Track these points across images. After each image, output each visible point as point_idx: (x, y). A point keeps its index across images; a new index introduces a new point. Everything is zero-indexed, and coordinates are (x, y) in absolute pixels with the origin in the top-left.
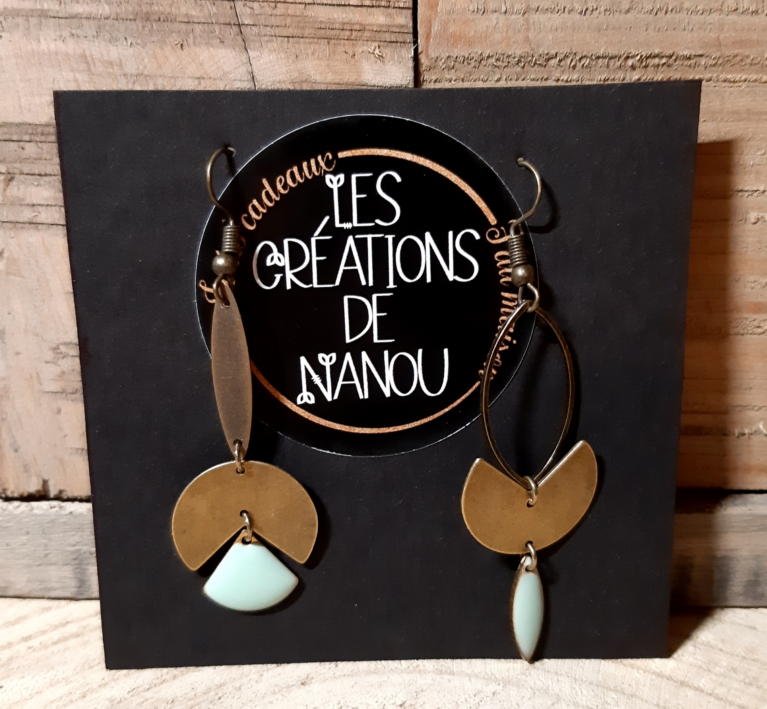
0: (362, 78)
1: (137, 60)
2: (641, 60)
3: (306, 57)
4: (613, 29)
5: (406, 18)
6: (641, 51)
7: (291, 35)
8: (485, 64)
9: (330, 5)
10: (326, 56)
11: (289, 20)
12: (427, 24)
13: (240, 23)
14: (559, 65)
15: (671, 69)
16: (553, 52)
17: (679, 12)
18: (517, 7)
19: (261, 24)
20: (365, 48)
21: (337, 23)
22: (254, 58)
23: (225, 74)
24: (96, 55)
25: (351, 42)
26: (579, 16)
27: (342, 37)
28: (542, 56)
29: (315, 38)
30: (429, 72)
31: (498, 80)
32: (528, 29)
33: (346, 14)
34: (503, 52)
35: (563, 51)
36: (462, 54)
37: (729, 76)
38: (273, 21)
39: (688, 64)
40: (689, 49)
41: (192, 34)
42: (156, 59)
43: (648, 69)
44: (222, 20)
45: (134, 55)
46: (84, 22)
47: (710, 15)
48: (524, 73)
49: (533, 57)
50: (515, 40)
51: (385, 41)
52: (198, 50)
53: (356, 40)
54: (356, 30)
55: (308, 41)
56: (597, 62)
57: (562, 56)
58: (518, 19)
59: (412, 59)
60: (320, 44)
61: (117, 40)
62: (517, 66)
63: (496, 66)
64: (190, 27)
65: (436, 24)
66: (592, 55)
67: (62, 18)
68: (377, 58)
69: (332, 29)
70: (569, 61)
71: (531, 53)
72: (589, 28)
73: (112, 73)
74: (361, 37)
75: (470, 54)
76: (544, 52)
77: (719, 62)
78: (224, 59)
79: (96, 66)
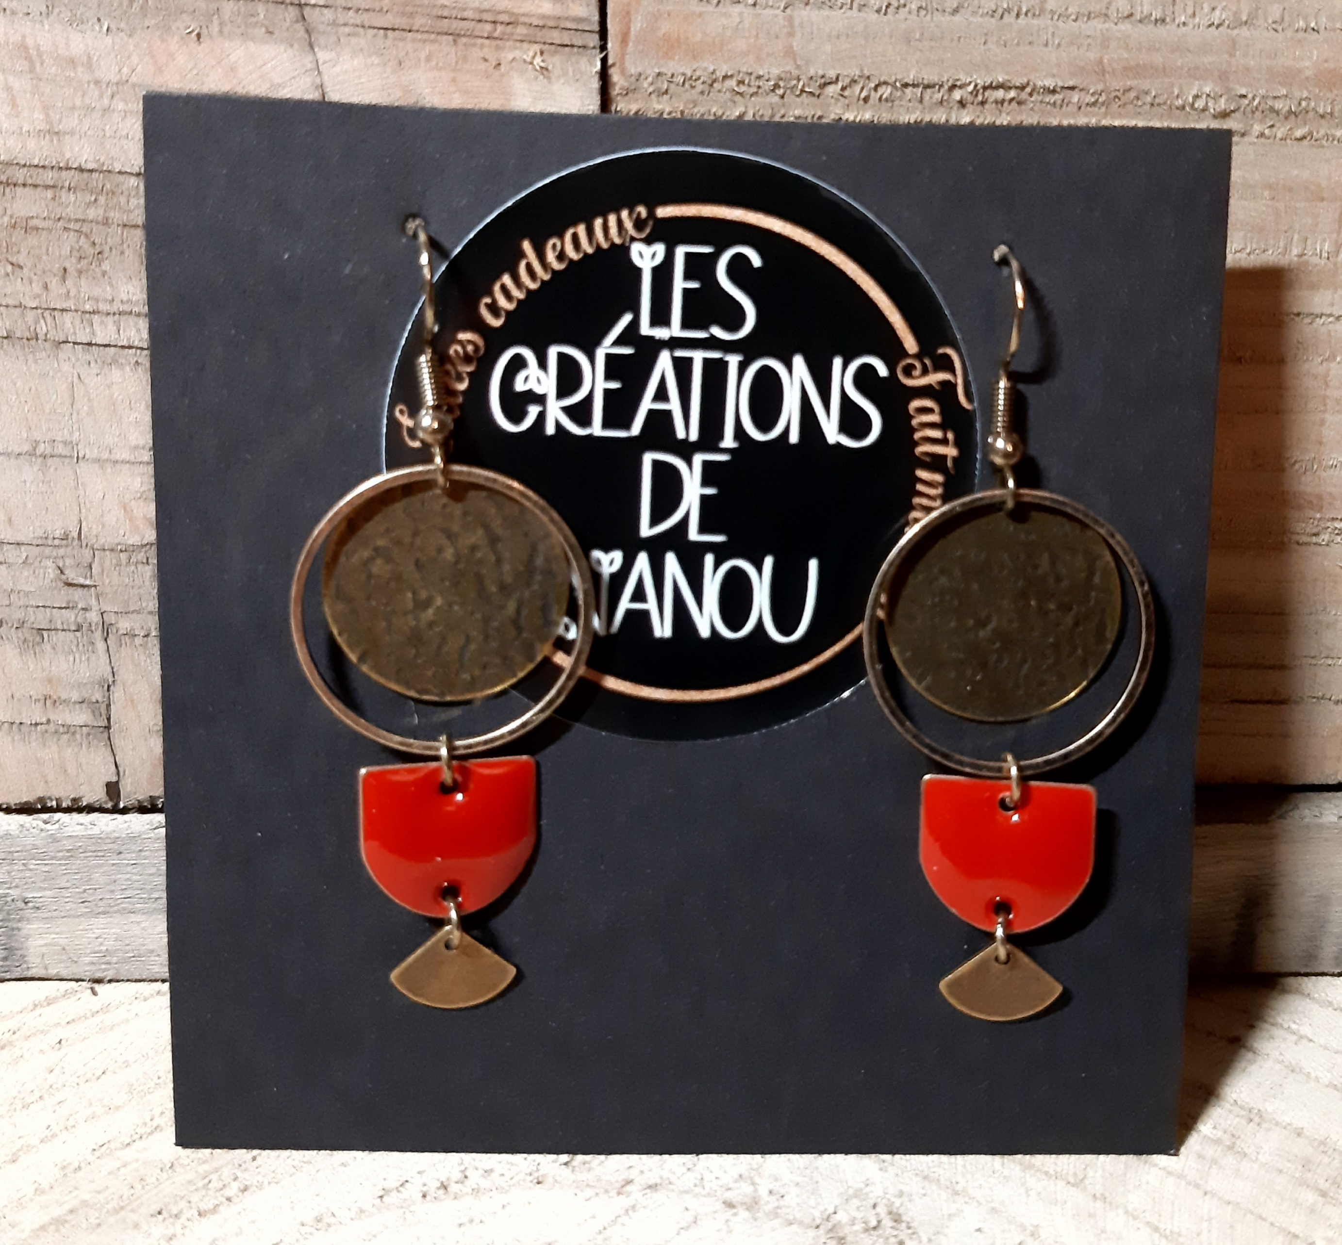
0: (513, 103)
1: (119, 58)
2: (975, 93)
3: (416, 65)
4: (931, 40)
6: (975, 77)
7: (390, 27)
8: (720, 88)
10: (450, 65)
12: (624, 18)
14: (842, 95)
15: (1023, 107)
16: (832, 74)
17: (1039, 15)
20: (518, 54)
22: (325, 62)
24: (46, 45)
25: (494, 43)
26: (876, 16)
27: (477, 33)
28: (814, 79)
29: (432, 33)
30: (625, 98)
31: (741, 117)
32: (792, 34)
34: (750, 71)
35: (849, 72)
36: (683, 70)
39: (1052, 101)
40: (1054, 76)
41: (216, 16)
42: (153, 57)
43: (986, 106)
45: (113, 48)
47: (1089, 23)
48: (783, 105)
49: (799, 80)
50: (770, 51)
51: (552, 44)
52: (227, 45)
53: (502, 39)
54: (502, 23)
55: (419, 37)
56: (904, 93)
57: (847, 81)
58: (776, 16)
59: (597, 75)
60: (441, 44)
61: (82, 22)
62: (773, 93)
63: (738, 93)
65: (639, 18)
66: (895, 82)
68: (537, 71)
69: (461, 19)
70: (857, 89)
71: (795, 73)
72: (891, 37)
73: (74, 78)
74: (512, 34)
75: (695, 70)
76: (817, 72)
77: (1101, 100)
78: (273, 62)
79: (45, 65)
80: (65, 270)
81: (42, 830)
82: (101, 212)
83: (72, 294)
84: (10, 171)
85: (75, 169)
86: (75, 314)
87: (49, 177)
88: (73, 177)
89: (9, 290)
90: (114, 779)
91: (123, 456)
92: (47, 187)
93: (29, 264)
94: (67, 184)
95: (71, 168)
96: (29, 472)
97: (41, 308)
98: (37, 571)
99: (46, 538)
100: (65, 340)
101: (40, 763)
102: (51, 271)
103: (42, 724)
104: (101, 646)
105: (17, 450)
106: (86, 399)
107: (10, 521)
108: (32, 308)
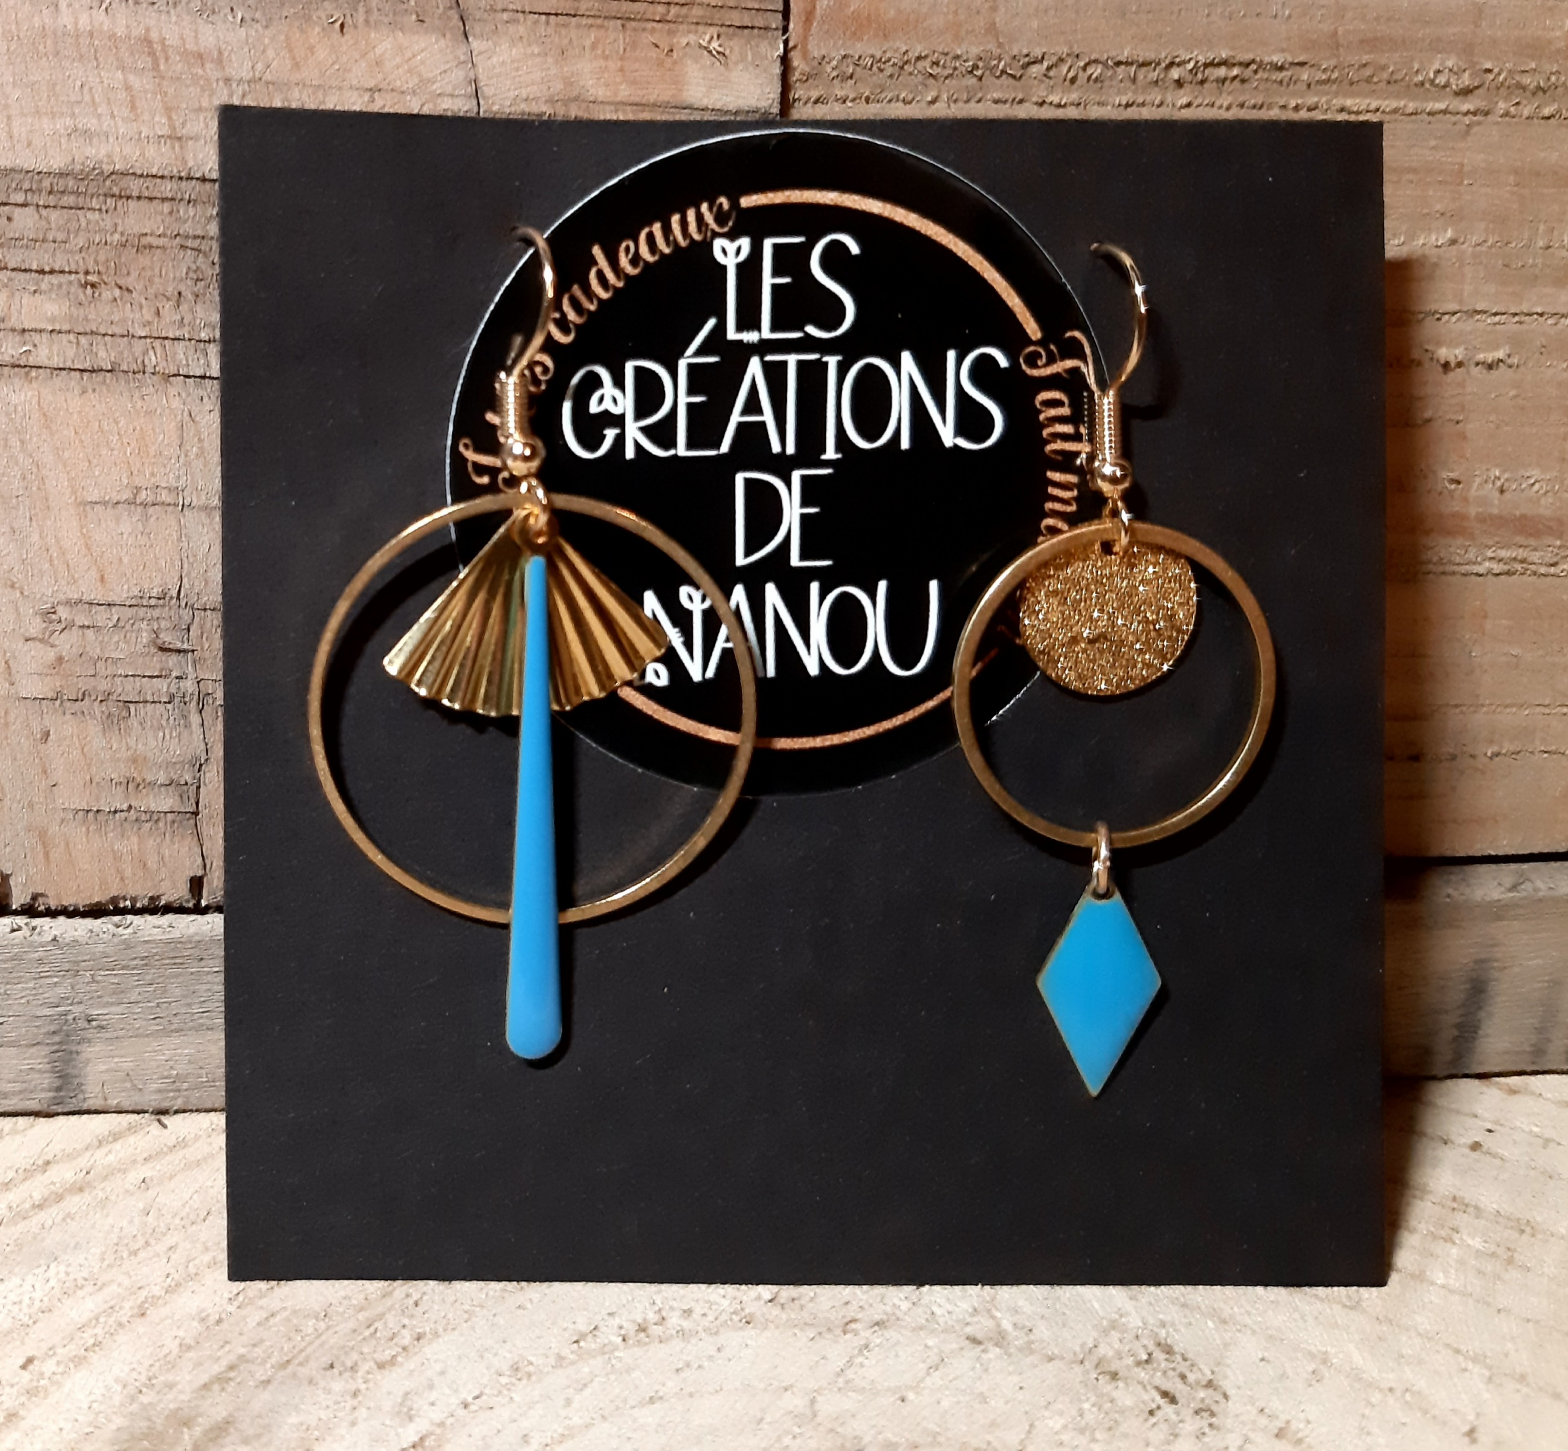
0: (685, 94)
1: (252, 52)
2: (1194, 71)
3: (580, 54)
4: (1147, 14)
6: (1195, 53)
7: (553, 12)
8: (911, 70)
10: (617, 52)
14: (1045, 75)
15: (1246, 86)
16: (1038, 52)
20: (692, 38)
22: (480, 53)
23: (425, 82)
24: (172, 40)
25: (667, 27)
27: (649, 16)
28: (1017, 58)
29: (600, 17)
30: (805, 85)
31: (933, 102)
32: (994, 11)
34: (946, 51)
35: (1057, 49)
36: (871, 51)
37: (1349, 103)
39: (1280, 79)
40: (1283, 51)
41: (362, 3)
42: (290, 51)
43: (1206, 85)
45: (247, 40)
48: (981, 88)
49: (999, 62)
50: (970, 29)
51: (731, 26)
52: (373, 35)
53: (675, 22)
54: (677, 4)
55: (584, 22)
56: (1116, 72)
57: (1054, 59)
59: (779, 60)
60: (607, 29)
61: (214, 12)
62: (969, 76)
63: (931, 75)
66: (1107, 60)
68: (714, 56)
70: (1064, 69)
71: (996, 51)
72: (1105, 11)
73: (202, 76)
74: (686, 16)
75: (884, 52)
76: (1021, 51)
77: (1334, 77)
78: (423, 55)
79: (170, 61)
80: (180, 294)
81: (114, 935)
83: (186, 321)
84: (124, 182)
85: (198, 179)
86: (188, 343)
87: (167, 188)
88: (193, 189)
89: (116, 318)
90: (199, 873)
92: (164, 200)
93: (139, 287)
94: (187, 197)
95: (192, 178)
96: (128, 523)
97: (150, 337)
98: (128, 635)
99: (141, 598)
100: (176, 372)
101: (117, 857)
102: (164, 295)
103: (122, 811)
104: (195, 719)
105: (116, 497)
106: (196, 439)
107: (102, 579)
108: (141, 338)
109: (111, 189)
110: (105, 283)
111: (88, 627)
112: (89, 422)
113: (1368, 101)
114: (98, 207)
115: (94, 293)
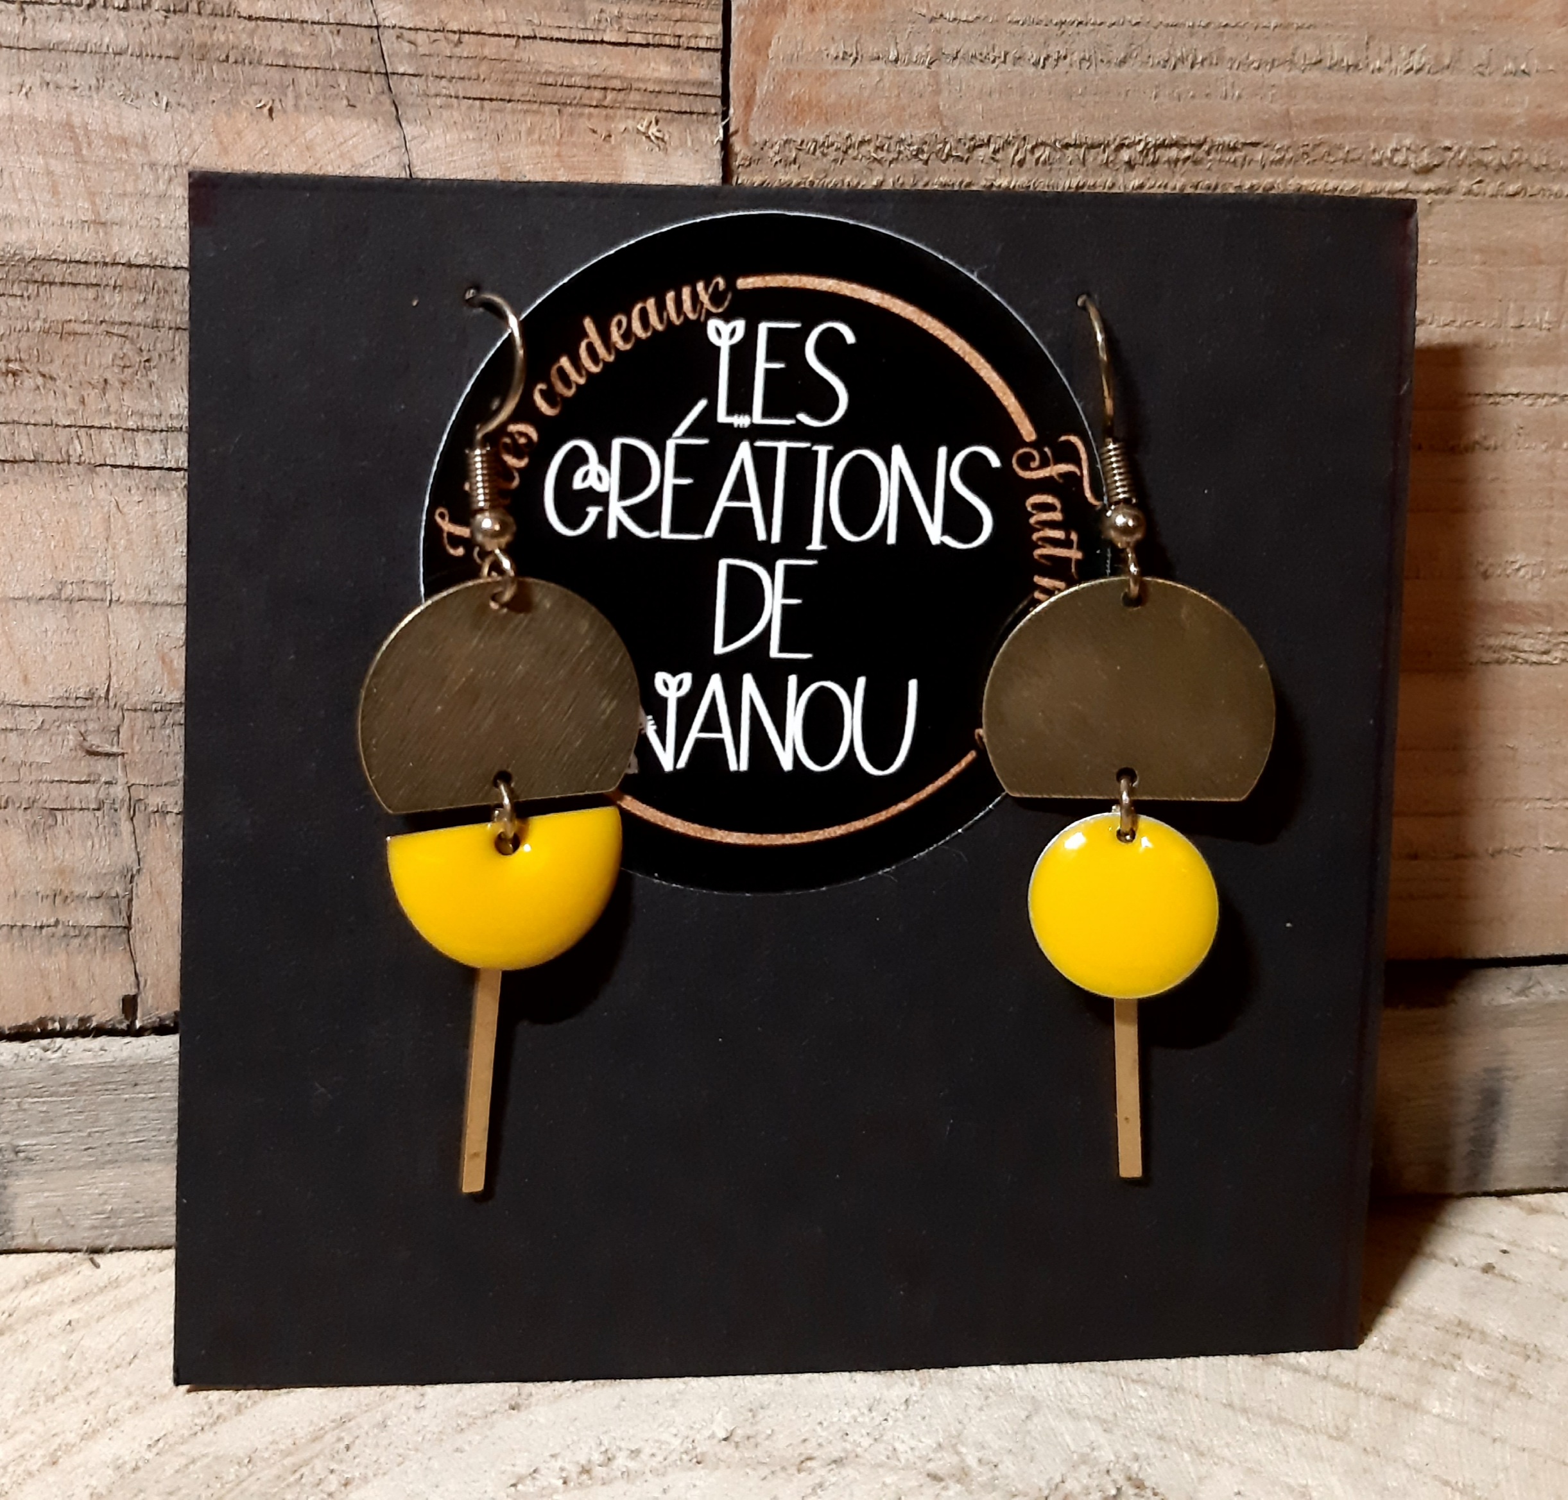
0: (624, 179)
1: (178, 136)
2: (1145, 152)
3: (516, 139)
4: (1095, 94)
5: (710, 67)
6: (1145, 134)
7: (487, 97)
8: (855, 154)
9: (565, 40)
10: (554, 138)
11: (484, 68)
12: (749, 80)
13: (389, 71)
14: (993, 158)
15: (1200, 167)
16: (983, 135)
17: (1217, 64)
18: (919, 49)
19: (430, 73)
20: (630, 124)
21: (578, 75)
22: (414, 138)
23: (355, 167)
24: (95, 125)
25: (604, 112)
26: (1033, 69)
27: (587, 102)
28: (963, 141)
29: (535, 102)
30: (748, 169)
31: (879, 185)
32: (937, 92)
33: (597, 58)
34: (889, 135)
35: (1003, 132)
36: (813, 136)
37: (1306, 183)
38: (454, 68)
39: (1232, 160)
40: (1234, 131)
41: (291, 88)
42: (218, 135)
43: (1158, 167)
44: (353, 65)
45: (173, 125)
46: (73, 59)
47: (1273, 71)
48: (927, 172)
49: (946, 143)
50: (913, 113)
51: (668, 111)
52: (303, 120)
53: (612, 108)
54: (614, 89)
55: (519, 108)
56: (1064, 155)
57: (1001, 142)
58: (920, 72)
59: (719, 145)
60: (543, 114)
61: (138, 97)
62: (914, 160)
63: (875, 159)
64: (288, 76)
65: (766, 79)
66: (1055, 142)
67: (25, 49)
68: (652, 141)
69: (567, 86)
70: (1011, 152)
71: (942, 136)
72: (1050, 93)
73: (126, 161)
74: (624, 101)
75: (828, 136)
76: (966, 135)
77: (1287, 157)
78: (354, 139)
79: (93, 146)
80: (106, 381)
81: (41, 1059)
82: (151, 314)
83: (112, 409)
84: (46, 268)
85: (123, 264)
86: (115, 431)
87: (92, 275)
88: (119, 273)
89: (38, 407)
90: (133, 992)
91: (165, 598)
92: (89, 286)
93: (63, 375)
94: (112, 282)
95: (118, 264)
96: (52, 620)
97: (75, 426)
98: (54, 738)
99: (67, 698)
100: (103, 462)
101: (43, 975)
102: (90, 383)
103: (48, 926)
104: (125, 827)
105: (40, 593)
106: (124, 532)
107: (25, 679)
108: (65, 427)
109: (33, 275)
110: (28, 371)
111: (12, 730)
112: (10, 514)
113: (1325, 181)
114: (19, 293)
115: (15, 381)
